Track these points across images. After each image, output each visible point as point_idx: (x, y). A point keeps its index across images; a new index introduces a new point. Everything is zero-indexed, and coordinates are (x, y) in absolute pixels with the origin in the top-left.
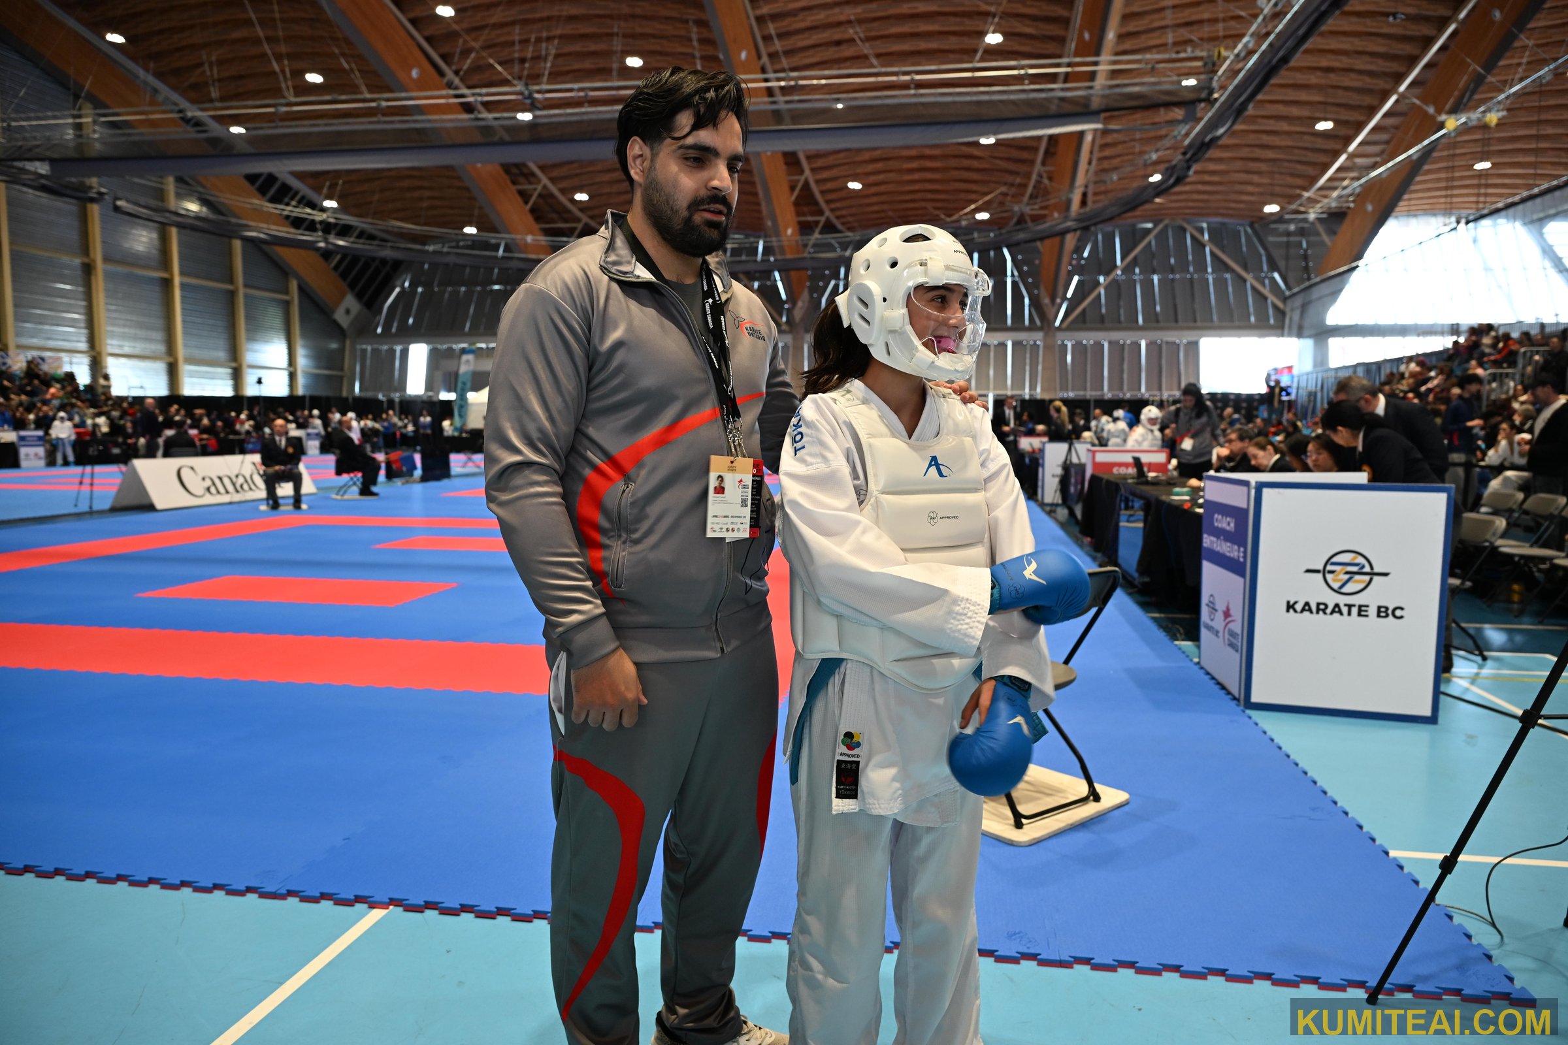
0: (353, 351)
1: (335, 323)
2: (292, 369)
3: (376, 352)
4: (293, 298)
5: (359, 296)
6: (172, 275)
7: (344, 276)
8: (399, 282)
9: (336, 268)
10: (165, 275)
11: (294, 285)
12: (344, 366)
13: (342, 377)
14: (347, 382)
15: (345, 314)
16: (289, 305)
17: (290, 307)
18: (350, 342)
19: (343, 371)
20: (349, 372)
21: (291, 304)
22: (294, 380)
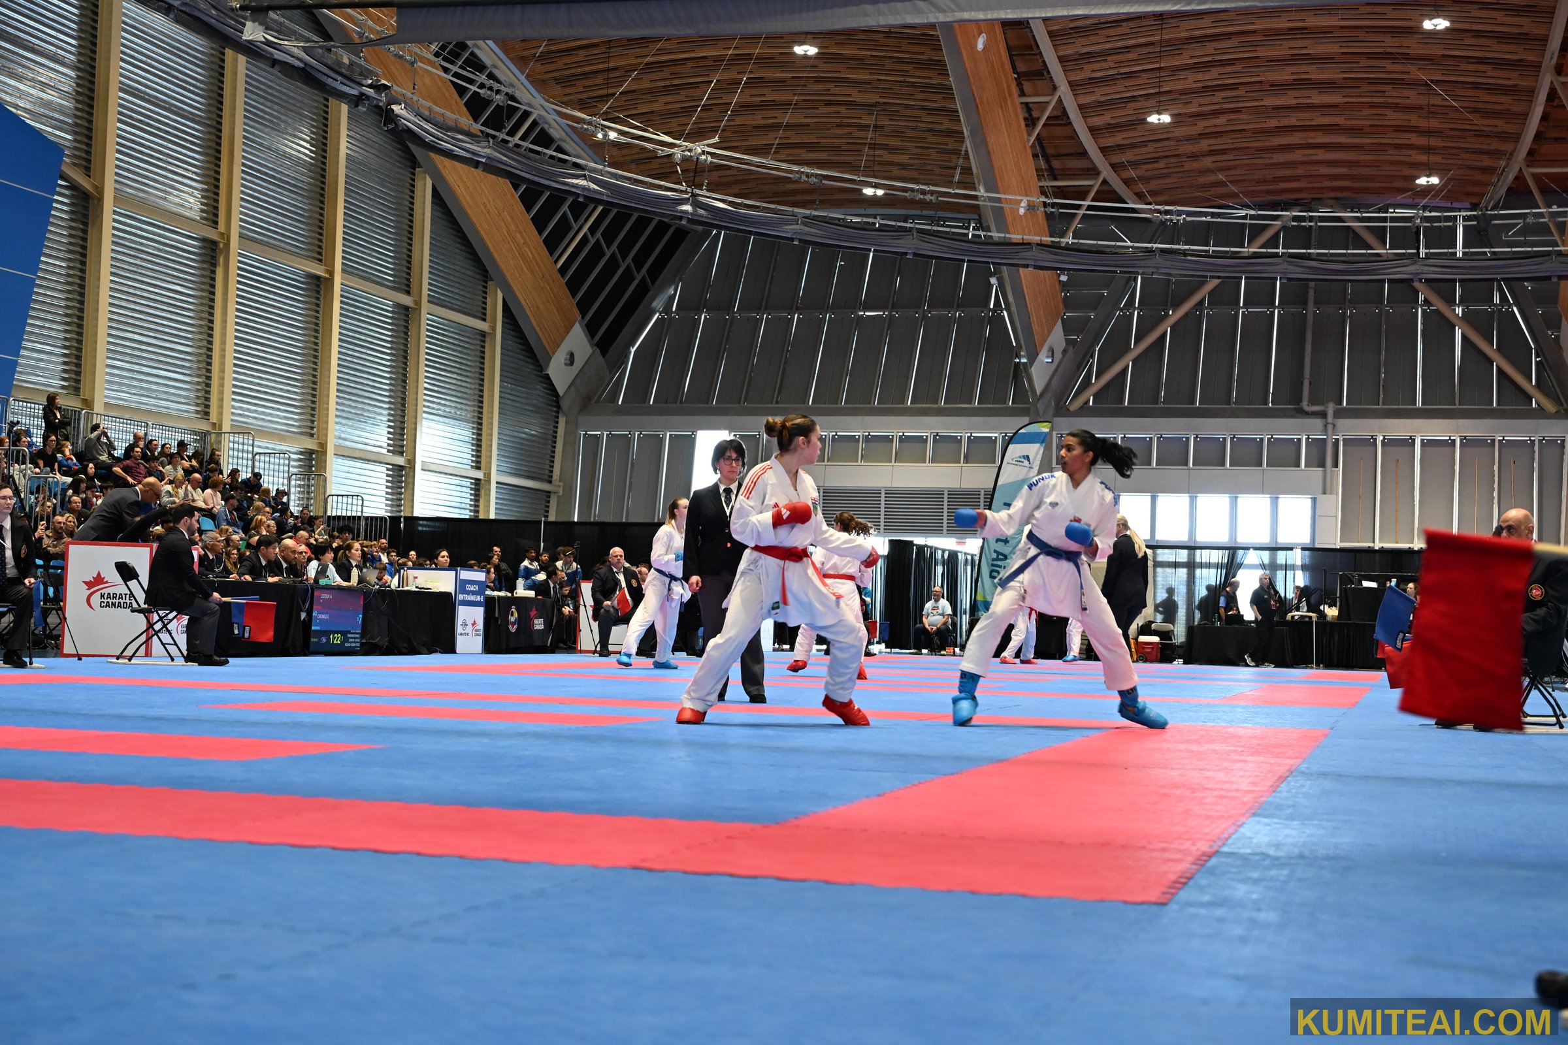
0: (571, 441)
1: (547, 377)
2: (479, 475)
4: (494, 328)
5: (591, 329)
6: (331, 273)
7: (573, 286)
8: (658, 304)
9: (563, 271)
10: (319, 270)
11: (497, 300)
12: (552, 472)
13: (548, 494)
14: (557, 507)
15: (566, 364)
16: (484, 341)
17: (487, 345)
18: (567, 423)
19: (550, 482)
20: (561, 484)
21: (488, 340)
22: (482, 492)
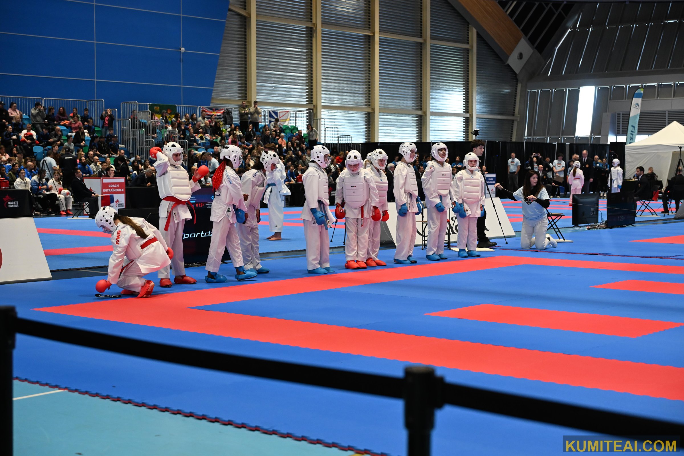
0: (524, 95)
1: (508, 66)
2: (468, 115)
3: (546, 95)
4: (472, 47)
5: (532, 40)
7: (518, 21)
8: (570, 24)
9: (511, 15)
11: (473, 34)
12: (514, 110)
13: (513, 121)
14: (517, 127)
15: (518, 59)
16: (468, 53)
17: (470, 55)
18: (522, 86)
19: (514, 115)
20: (519, 116)
21: (470, 52)
22: (470, 123)
